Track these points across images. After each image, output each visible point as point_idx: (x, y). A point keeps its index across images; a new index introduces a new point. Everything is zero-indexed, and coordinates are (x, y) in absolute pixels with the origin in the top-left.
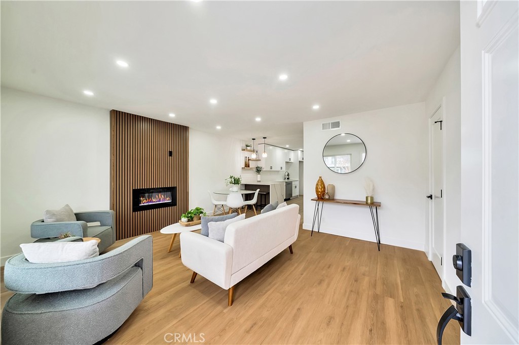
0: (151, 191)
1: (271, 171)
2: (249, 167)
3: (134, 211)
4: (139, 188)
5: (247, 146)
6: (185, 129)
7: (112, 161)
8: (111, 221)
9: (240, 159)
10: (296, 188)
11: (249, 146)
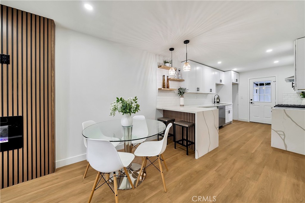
1: (198, 93)
2: (168, 88)
5: (165, 62)
9: (155, 77)
10: (229, 113)
11: (167, 63)
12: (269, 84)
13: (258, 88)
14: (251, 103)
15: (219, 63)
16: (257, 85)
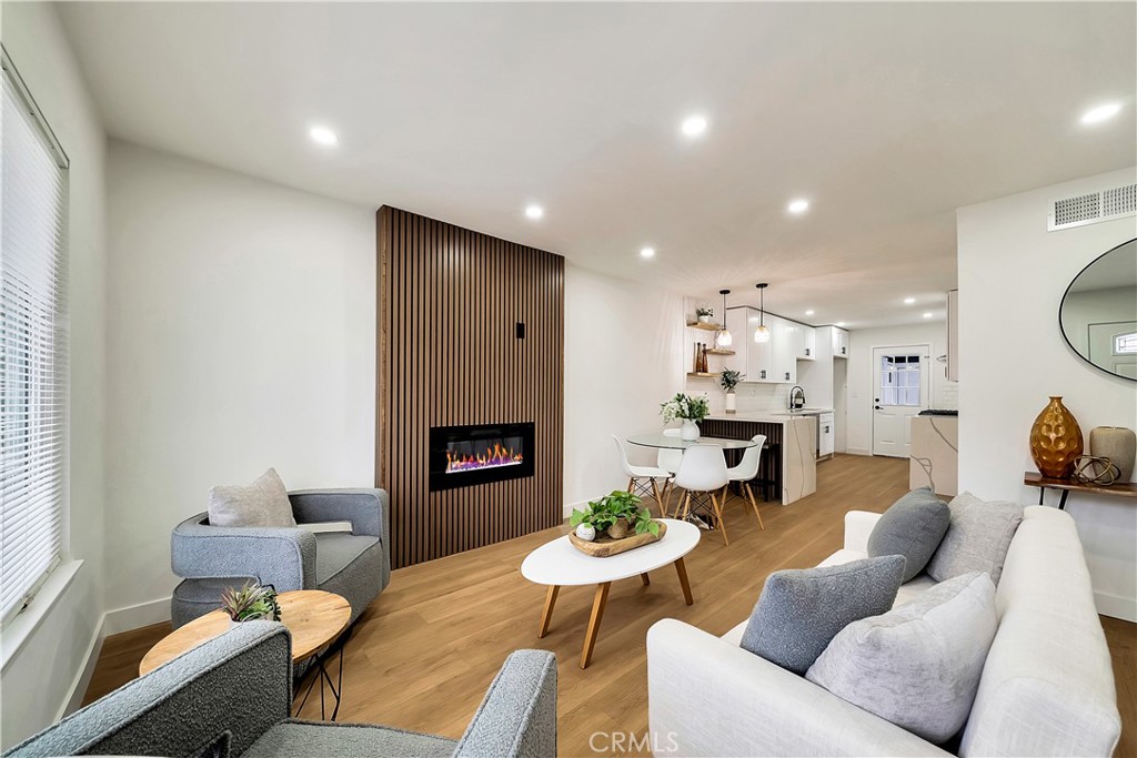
0: (474, 433)
1: (763, 384)
2: (705, 371)
3: (432, 489)
4: (445, 425)
5: (701, 313)
6: (555, 262)
7: (382, 348)
8: (378, 520)
9: (682, 347)
10: (827, 432)
11: (706, 314)
12: (914, 359)
13: (893, 368)
14: (877, 408)
15: (810, 313)
16: (890, 360)
